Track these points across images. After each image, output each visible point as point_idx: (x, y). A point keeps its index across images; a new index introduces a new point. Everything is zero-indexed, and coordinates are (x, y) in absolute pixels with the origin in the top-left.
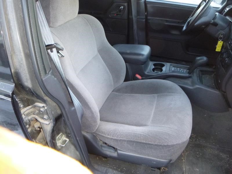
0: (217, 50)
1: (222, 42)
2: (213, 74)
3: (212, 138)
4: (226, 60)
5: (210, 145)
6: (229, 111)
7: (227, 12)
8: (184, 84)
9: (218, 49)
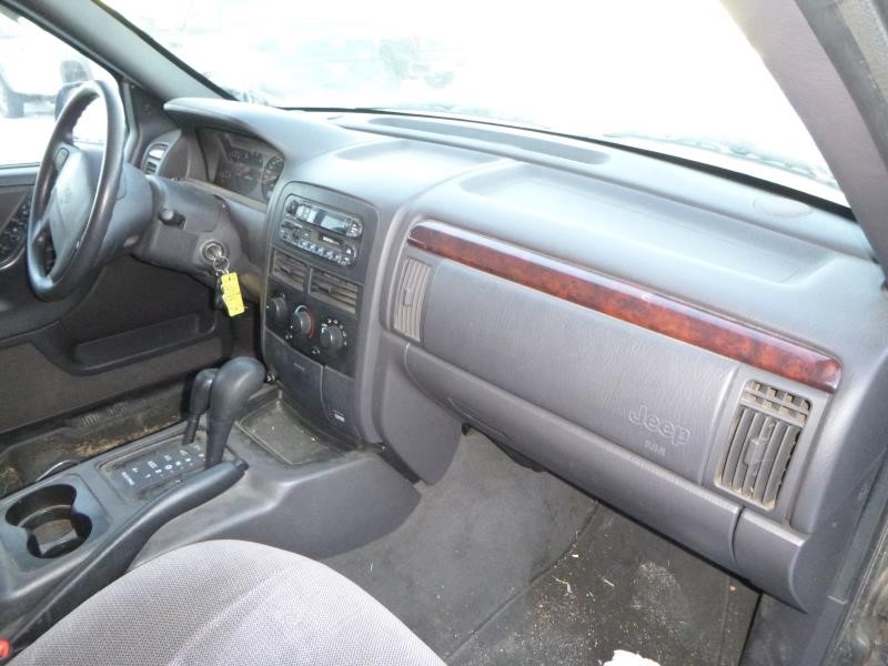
0: (232, 313)
1: (234, 275)
2: (278, 402)
3: (438, 621)
4: (327, 333)
5: (452, 652)
6: (419, 496)
7: (163, 164)
8: (231, 512)
9: (235, 305)
